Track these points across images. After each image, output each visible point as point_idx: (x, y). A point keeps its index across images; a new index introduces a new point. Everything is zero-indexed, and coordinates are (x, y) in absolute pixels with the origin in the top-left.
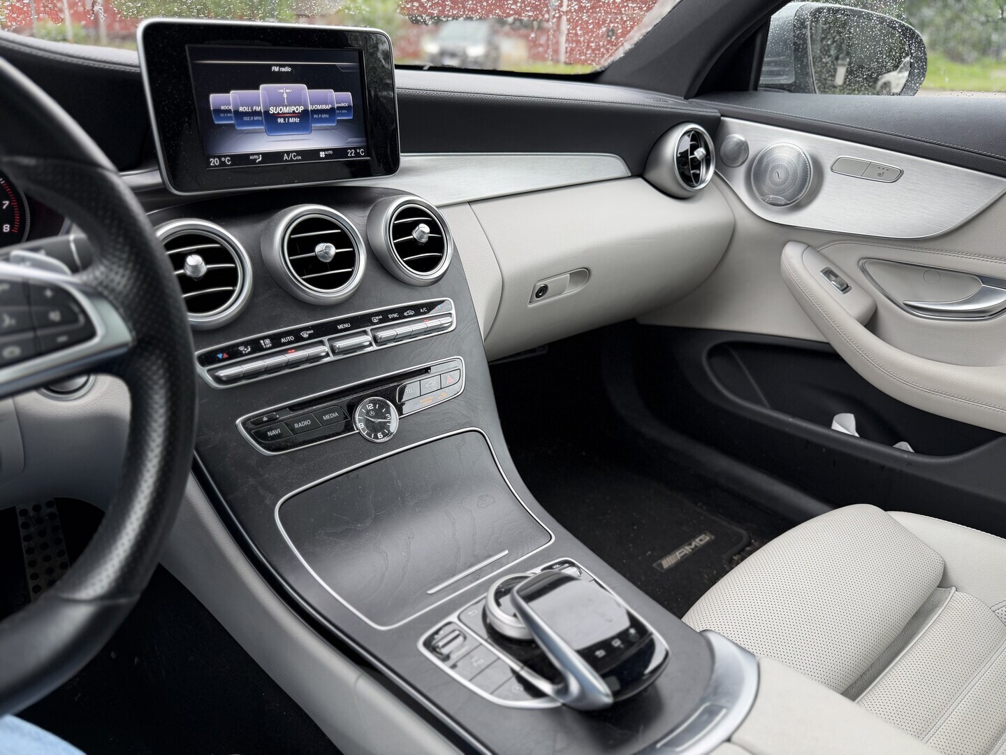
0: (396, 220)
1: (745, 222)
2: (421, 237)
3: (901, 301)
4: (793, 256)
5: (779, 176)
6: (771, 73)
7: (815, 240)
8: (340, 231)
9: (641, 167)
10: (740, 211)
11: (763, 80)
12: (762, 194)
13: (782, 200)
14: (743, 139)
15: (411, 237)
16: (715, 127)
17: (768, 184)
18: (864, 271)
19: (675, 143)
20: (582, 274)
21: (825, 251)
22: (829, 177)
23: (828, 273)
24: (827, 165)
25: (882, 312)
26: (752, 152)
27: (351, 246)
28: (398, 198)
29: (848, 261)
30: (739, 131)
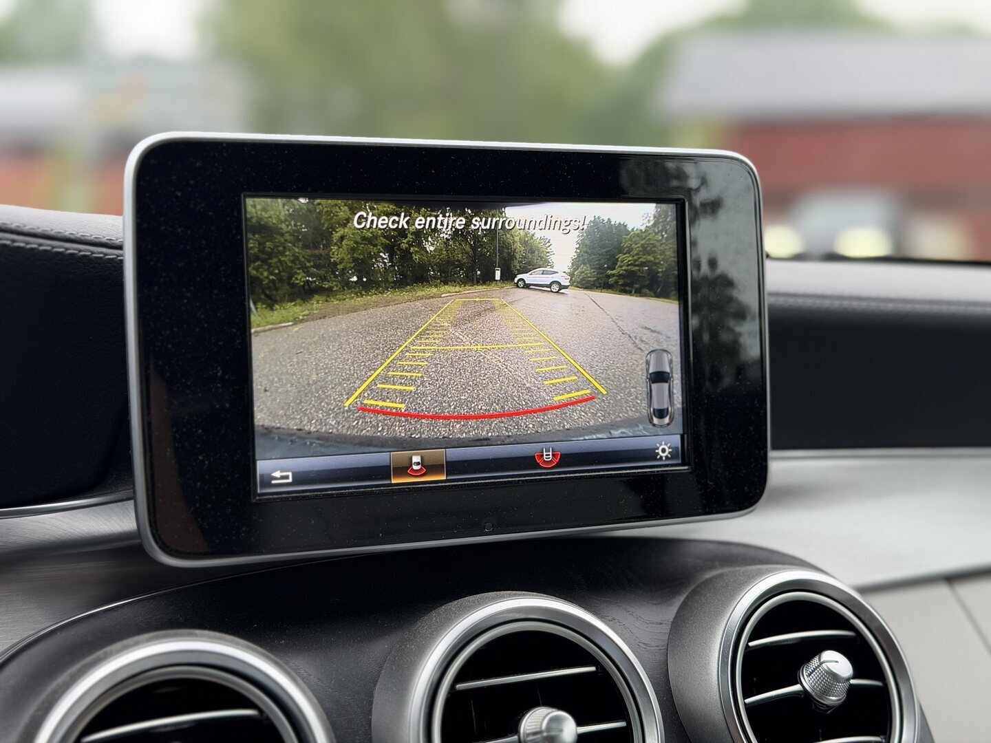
0: (751, 638)
2: (827, 691)
8: (593, 669)
15: (797, 688)
27: (622, 714)
28: (760, 574)
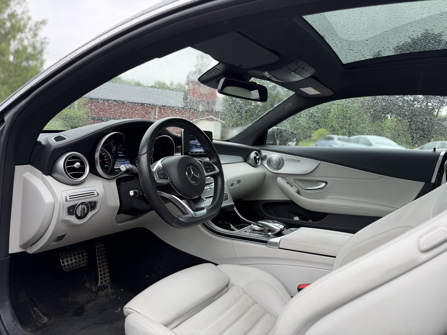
1: (268, 173)
3: (304, 188)
4: (279, 179)
5: (275, 162)
6: (269, 141)
7: (284, 176)
9: (246, 160)
10: (267, 171)
11: (267, 143)
12: (271, 166)
13: (275, 167)
14: (265, 154)
16: (259, 152)
17: (272, 164)
18: (295, 182)
19: (253, 155)
20: (239, 182)
21: (286, 178)
22: (285, 162)
23: (288, 183)
24: (285, 159)
25: (300, 191)
26: (268, 157)
29: (291, 180)
30: (264, 153)
